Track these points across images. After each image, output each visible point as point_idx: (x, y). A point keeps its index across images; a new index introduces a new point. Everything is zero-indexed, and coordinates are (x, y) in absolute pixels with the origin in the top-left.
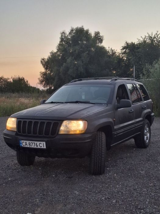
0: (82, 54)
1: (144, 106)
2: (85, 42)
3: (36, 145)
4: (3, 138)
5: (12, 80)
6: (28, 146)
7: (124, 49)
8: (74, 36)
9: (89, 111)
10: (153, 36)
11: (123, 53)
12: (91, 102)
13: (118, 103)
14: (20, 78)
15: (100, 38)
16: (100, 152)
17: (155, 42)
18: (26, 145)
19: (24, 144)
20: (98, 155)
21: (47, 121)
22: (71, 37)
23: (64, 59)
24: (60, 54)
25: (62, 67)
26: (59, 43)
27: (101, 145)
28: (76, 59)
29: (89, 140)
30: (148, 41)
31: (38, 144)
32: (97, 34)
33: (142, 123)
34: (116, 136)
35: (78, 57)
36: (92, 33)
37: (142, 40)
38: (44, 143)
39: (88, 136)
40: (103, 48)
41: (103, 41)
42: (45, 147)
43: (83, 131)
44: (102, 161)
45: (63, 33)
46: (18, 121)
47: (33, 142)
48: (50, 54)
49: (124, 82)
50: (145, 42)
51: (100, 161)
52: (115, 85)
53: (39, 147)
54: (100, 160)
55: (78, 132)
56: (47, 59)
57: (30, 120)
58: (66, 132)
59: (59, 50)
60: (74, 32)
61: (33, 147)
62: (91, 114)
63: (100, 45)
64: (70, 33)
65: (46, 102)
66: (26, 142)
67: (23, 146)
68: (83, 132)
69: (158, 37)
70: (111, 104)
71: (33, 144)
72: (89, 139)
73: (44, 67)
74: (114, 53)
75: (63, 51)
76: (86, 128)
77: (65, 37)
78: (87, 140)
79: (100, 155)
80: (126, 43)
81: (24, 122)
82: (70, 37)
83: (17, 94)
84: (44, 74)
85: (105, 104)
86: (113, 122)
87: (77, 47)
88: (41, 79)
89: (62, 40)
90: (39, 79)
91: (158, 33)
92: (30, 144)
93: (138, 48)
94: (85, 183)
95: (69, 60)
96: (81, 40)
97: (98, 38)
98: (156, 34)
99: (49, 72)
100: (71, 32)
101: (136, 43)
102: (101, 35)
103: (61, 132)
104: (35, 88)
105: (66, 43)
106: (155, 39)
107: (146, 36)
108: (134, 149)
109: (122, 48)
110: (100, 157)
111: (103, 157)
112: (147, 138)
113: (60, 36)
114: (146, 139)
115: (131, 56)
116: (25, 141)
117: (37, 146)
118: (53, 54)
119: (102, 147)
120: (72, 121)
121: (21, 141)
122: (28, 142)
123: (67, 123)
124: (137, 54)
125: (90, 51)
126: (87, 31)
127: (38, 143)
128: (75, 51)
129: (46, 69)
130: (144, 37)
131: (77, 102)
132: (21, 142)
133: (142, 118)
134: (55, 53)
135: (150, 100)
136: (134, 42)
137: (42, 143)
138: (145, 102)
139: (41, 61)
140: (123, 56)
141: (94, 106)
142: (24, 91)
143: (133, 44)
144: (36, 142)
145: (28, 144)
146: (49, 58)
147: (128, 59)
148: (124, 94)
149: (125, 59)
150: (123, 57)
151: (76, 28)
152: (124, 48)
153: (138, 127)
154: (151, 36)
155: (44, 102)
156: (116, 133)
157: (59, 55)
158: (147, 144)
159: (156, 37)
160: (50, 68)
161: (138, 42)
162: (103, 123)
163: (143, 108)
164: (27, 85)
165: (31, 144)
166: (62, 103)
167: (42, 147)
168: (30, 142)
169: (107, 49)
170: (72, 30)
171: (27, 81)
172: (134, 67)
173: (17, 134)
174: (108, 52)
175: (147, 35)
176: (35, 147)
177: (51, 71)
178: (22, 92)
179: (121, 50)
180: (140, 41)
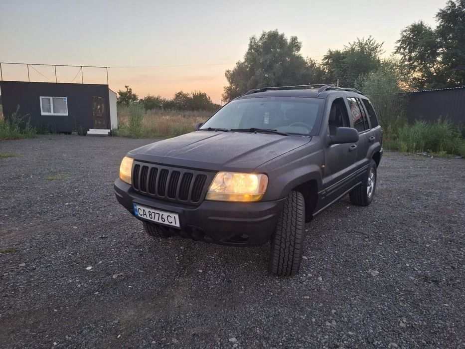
0: (275, 65)
1: (372, 138)
2: (278, 50)
3: (162, 218)
4: (114, 196)
5: (192, 96)
6: (148, 218)
7: (326, 59)
8: (266, 42)
9: (272, 152)
10: (364, 42)
11: (324, 65)
12: (278, 131)
13: (331, 135)
14: (201, 94)
15: (298, 45)
16: (292, 238)
17: (366, 49)
18: (144, 214)
19: (141, 212)
20: (288, 244)
21: (186, 171)
22: (262, 43)
23: (252, 70)
24: (249, 64)
25: (249, 81)
26: (247, 51)
27: (294, 224)
28: (266, 71)
29: (271, 216)
30: (357, 48)
31: (165, 217)
32: (294, 39)
33: (366, 167)
34: (324, 197)
35: (269, 68)
36: (288, 38)
37: (349, 46)
38: (177, 216)
39: (268, 208)
40: (299, 58)
41: (301, 49)
42: (178, 225)
43: (257, 196)
44: (295, 255)
45: (253, 38)
46: (134, 165)
47: (156, 211)
48: (236, 65)
49: (342, 94)
50: (353, 49)
51: (291, 257)
52: (326, 98)
53: (166, 223)
54: (292, 253)
55: (246, 199)
56: (233, 71)
57: (154, 166)
58: (221, 197)
59: (247, 60)
60: (266, 36)
61: (156, 220)
62: (277, 159)
63: (297, 53)
64: (261, 39)
65: (202, 128)
66: (144, 210)
67: (139, 216)
68: (257, 199)
69: (371, 44)
70: (318, 135)
71: (157, 215)
72: (270, 214)
73: (229, 80)
74: (313, 65)
75: (251, 61)
76: (264, 191)
77: (255, 43)
78: (266, 215)
79: (293, 243)
80: (330, 51)
81: (144, 167)
82: (260, 44)
83: (196, 112)
84: (229, 89)
85: (306, 135)
86: (321, 172)
87: (269, 56)
88: (225, 95)
89: (251, 47)
90: (223, 95)
91: (371, 39)
92: (151, 215)
93: (344, 58)
94: (257, 305)
95: (258, 72)
96: (274, 47)
97: (295, 45)
98: (369, 39)
99: (235, 87)
100: (262, 37)
101: (341, 52)
102: (299, 40)
103: (211, 197)
104: (220, 105)
105: (256, 51)
106: (367, 46)
107: (355, 42)
108: (348, 208)
109: (323, 58)
110: (292, 249)
111: (298, 249)
112: (370, 189)
113: (249, 42)
114: (369, 192)
115: (334, 68)
116: (142, 208)
117: (163, 220)
118: (240, 65)
119: (296, 228)
120: (236, 174)
121: (136, 206)
122: (147, 210)
123: (225, 177)
124: (342, 65)
125: (284, 61)
126: (282, 36)
127: (165, 214)
128: (266, 61)
129: (231, 83)
130: (352, 43)
131: (252, 131)
132: (135, 208)
133: (367, 158)
134: (243, 64)
135: (379, 127)
136: (339, 50)
137: (172, 215)
138: (373, 129)
139: (226, 74)
140: (324, 67)
141: (285, 139)
142: (205, 110)
143: (338, 53)
144: (161, 213)
145: (148, 215)
146: (235, 69)
147: (331, 72)
148: (340, 117)
149: (327, 71)
150: (324, 69)
151: (269, 32)
152: (326, 57)
153: (361, 174)
154: (361, 42)
155: (198, 129)
156: (325, 192)
157: (247, 67)
158: (370, 200)
159: (368, 44)
160: (236, 82)
161: (344, 50)
162: (302, 176)
163: (370, 141)
164: (209, 101)
165: (153, 214)
166: (226, 131)
167: (173, 224)
168: (152, 211)
169: (305, 59)
170: (264, 35)
171: (209, 98)
172: (338, 82)
173: (131, 191)
174: (307, 63)
175: (357, 41)
176: (160, 221)
177: (237, 86)
178: (202, 110)
179: (322, 60)
180: (347, 49)
